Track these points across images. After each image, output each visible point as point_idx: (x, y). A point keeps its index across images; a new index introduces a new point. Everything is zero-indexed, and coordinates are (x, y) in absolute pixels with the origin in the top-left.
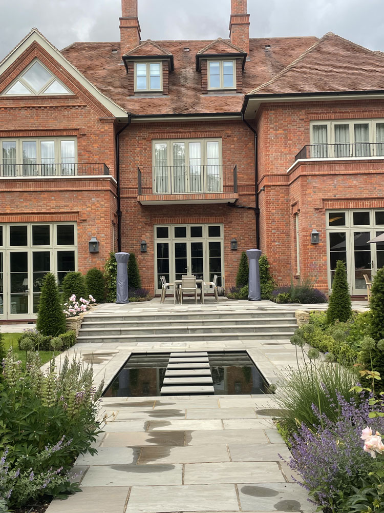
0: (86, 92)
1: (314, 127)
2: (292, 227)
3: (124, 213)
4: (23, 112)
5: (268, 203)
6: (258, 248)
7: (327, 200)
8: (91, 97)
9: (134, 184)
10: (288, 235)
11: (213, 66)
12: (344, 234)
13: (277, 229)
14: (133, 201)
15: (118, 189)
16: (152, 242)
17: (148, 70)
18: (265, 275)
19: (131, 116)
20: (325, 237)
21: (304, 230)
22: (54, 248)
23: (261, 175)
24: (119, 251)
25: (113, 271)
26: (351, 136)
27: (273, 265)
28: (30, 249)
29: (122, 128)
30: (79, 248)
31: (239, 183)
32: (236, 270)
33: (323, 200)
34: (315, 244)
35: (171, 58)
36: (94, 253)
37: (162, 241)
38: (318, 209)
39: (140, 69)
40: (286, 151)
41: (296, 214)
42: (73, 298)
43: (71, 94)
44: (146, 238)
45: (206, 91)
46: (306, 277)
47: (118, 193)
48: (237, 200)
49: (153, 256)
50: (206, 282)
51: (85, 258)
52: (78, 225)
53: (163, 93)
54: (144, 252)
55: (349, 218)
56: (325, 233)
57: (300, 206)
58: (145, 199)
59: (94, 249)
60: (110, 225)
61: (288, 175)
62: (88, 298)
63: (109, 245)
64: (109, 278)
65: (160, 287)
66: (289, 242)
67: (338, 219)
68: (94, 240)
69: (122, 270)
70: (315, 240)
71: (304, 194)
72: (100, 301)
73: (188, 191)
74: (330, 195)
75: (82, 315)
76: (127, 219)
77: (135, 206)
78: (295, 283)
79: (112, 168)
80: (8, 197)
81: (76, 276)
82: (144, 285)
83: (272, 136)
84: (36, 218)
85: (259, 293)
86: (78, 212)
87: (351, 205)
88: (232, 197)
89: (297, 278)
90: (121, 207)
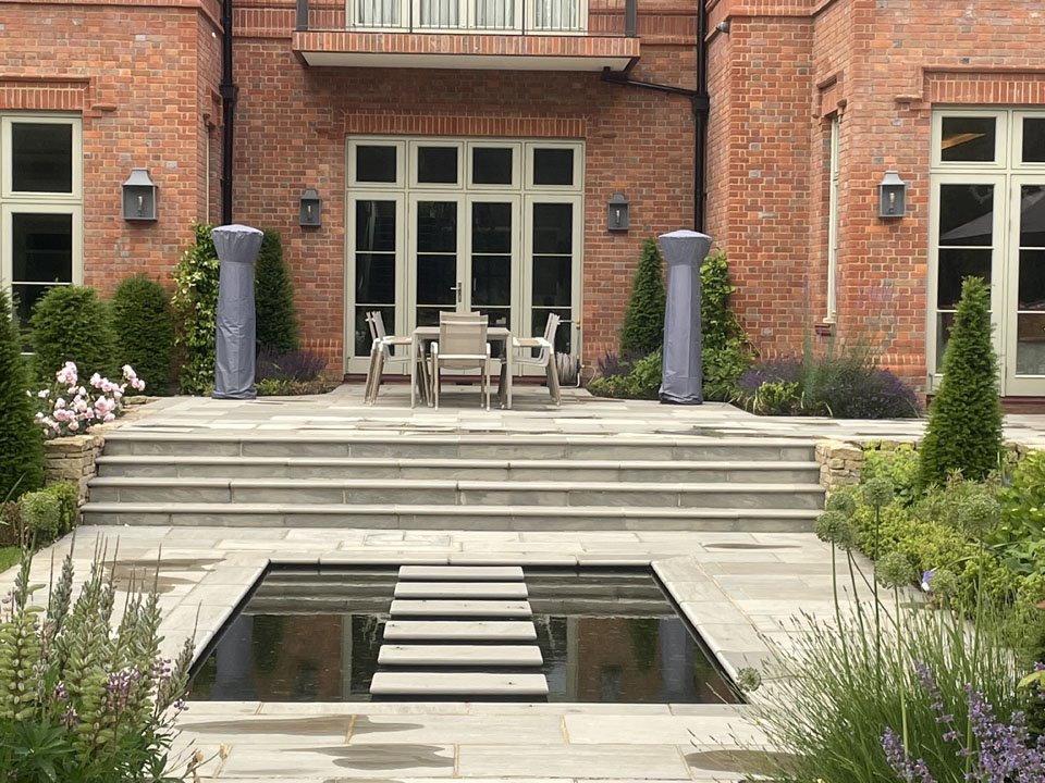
3: (244, 91)
5: (738, 77)
6: (699, 226)
7: (940, 72)
10: (801, 185)
12: (987, 190)
13: (767, 166)
14: (278, 49)
16: (340, 196)
18: (718, 319)
20: (925, 199)
21: (855, 172)
24: (227, 221)
25: (205, 290)
27: (747, 285)
30: (87, 208)
32: (622, 303)
33: (927, 72)
34: (890, 221)
36: (141, 225)
37: (375, 192)
42: (69, 372)
44: (318, 181)
46: (855, 329)
47: (227, 21)
48: (634, 60)
49: (340, 242)
51: (109, 242)
52: (86, 127)
54: (311, 228)
55: (1009, 136)
57: (846, 89)
58: (321, 45)
59: (140, 211)
60: (196, 130)
62: (118, 377)
63: (191, 201)
64: (190, 311)
65: (364, 347)
67: (972, 140)
68: (138, 179)
69: (235, 285)
71: (862, 49)
72: (159, 387)
73: (467, 22)
74: (950, 56)
75: (100, 432)
76: (253, 115)
77: (284, 70)
78: (819, 350)
81: (79, 301)
82: (308, 340)
85: (696, 380)
86: (85, 82)
88: (618, 50)
89: (825, 332)
90: (236, 67)
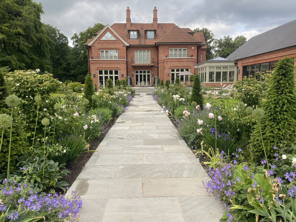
0: (120, 39)
1: (170, 50)
4: (105, 44)
5: (160, 66)
9: (130, 61)
11: (149, 33)
15: (127, 62)
16: (135, 74)
17: (133, 33)
19: (130, 45)
21: (167, 72)
22: (114, 75)
23: (159, 60)
24: (128, 76)
26: (178, 52)
27: (161, 80)
28: (109, 75)
29: (127, 48)
30: (119, 76)
31: (154, 61)
32: (153, 81)
33: (170, 66)
35: (139, 30)
37: (137, 74)
38: (169, 68)
40: (164, 55)
41: (165, 69)
43: (116, 40)
44: (133, 73)
45: (147, 39)
48: (153, 65)
50: (147, 83)
51: (121, 78)
52: (119, 70)
53: (137, 39)
54: (133, 76)
55: (175, 70)
56: (170, 73)
58: (133, 65)
60: (125, 70)
61: (164, 60)
63: (125, 75)
64: (126, 82)
66: (164, 75)
67: (173, 70)
68: (122, 74)
69: (129, 80)
70: (168, 75)
73: (143, 63)
74: (172, 65)
79: (126, 58)
80: (104, 64)
82: (133, 84)
83: (161, 51)
84: (110, 69)
85: (157, 85)
86: (119, 68)
87: (176, 67)
90: (128, 66)
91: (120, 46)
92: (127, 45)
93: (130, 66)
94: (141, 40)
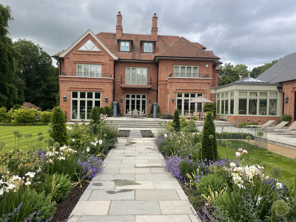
0: (105, 50)
1: (175, 67)
2: (167, 97)
4: (85, 56)
5: (160, 89)
6: (157, 103)
7: (177, 89)
8: (106, 52)
9: (119, 80)
10: (166, 99)
11: (146, 44)
12: (181, 100)
13: (163, 97)
14: (119, 86)
15: (114, 82)
16: (124, 99)
17: (125, 44)
18: (158, 111)
19: (119, 59)
20: (176, 100)
21: (170, 98)
22: (94, 99)
23: (159, 80)
24: (114, 102)
25: (112, 108)
26: (186, 70)
27: (161, 108)
28: (86, 99)
29: (116, 63)
30: (102, 100)
31: (152, 82)
32: (150, 109)
33: (176, 89)
34: (173, 102)
35: (133, 41)
36: (107, 102)
37: (128, 99)
38: (174, 92)
39: (122, 44)
40: (166, 73)
41: (168, 93)
42: (102, 115)
43: (100, 51)
44: (122, 98)
45: (143, 53)
46: (170, 112)
47: (114, 83)
48: (151, 87)
49: (124, 103)
50: (141, 112)
51: (104, 103)
52: (102, 93)
53: (129, 52)
54: (122, 102)
55: (183, 95)
56: (176, 99)
57: (169, 91)
58: (123, 86)
59: (106, 100)
60: (112, 93)
61: (167, 81)
62: (106, 115)
63: (111, 100)
65: (127, 113)
66: (166, 101)
67: (180, 96)
68: (106, 98)
69: (115, 107)
70: (173, 101)
71: (171, 87)
72: (109, 116)
73: (136, 84)
74: (178, 88)
76: (116, 92)
77: (119, 88)
78: (167, 113)
79: (113, 76)
80: (80, 83)
81: (102, 109)
82: (121, 112)
83: (162, 69)
84: (88, 90)
85: (156, 116)
86: (102, 89)
87: (184, 91)
90: (115, 87)
91: (105, 60)
92: (116, 58)
93: (117, 88)
94: (134, 54)
